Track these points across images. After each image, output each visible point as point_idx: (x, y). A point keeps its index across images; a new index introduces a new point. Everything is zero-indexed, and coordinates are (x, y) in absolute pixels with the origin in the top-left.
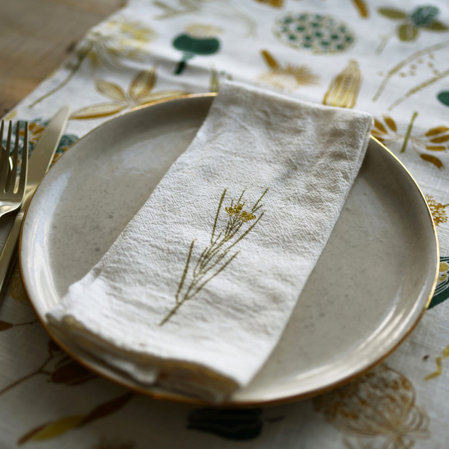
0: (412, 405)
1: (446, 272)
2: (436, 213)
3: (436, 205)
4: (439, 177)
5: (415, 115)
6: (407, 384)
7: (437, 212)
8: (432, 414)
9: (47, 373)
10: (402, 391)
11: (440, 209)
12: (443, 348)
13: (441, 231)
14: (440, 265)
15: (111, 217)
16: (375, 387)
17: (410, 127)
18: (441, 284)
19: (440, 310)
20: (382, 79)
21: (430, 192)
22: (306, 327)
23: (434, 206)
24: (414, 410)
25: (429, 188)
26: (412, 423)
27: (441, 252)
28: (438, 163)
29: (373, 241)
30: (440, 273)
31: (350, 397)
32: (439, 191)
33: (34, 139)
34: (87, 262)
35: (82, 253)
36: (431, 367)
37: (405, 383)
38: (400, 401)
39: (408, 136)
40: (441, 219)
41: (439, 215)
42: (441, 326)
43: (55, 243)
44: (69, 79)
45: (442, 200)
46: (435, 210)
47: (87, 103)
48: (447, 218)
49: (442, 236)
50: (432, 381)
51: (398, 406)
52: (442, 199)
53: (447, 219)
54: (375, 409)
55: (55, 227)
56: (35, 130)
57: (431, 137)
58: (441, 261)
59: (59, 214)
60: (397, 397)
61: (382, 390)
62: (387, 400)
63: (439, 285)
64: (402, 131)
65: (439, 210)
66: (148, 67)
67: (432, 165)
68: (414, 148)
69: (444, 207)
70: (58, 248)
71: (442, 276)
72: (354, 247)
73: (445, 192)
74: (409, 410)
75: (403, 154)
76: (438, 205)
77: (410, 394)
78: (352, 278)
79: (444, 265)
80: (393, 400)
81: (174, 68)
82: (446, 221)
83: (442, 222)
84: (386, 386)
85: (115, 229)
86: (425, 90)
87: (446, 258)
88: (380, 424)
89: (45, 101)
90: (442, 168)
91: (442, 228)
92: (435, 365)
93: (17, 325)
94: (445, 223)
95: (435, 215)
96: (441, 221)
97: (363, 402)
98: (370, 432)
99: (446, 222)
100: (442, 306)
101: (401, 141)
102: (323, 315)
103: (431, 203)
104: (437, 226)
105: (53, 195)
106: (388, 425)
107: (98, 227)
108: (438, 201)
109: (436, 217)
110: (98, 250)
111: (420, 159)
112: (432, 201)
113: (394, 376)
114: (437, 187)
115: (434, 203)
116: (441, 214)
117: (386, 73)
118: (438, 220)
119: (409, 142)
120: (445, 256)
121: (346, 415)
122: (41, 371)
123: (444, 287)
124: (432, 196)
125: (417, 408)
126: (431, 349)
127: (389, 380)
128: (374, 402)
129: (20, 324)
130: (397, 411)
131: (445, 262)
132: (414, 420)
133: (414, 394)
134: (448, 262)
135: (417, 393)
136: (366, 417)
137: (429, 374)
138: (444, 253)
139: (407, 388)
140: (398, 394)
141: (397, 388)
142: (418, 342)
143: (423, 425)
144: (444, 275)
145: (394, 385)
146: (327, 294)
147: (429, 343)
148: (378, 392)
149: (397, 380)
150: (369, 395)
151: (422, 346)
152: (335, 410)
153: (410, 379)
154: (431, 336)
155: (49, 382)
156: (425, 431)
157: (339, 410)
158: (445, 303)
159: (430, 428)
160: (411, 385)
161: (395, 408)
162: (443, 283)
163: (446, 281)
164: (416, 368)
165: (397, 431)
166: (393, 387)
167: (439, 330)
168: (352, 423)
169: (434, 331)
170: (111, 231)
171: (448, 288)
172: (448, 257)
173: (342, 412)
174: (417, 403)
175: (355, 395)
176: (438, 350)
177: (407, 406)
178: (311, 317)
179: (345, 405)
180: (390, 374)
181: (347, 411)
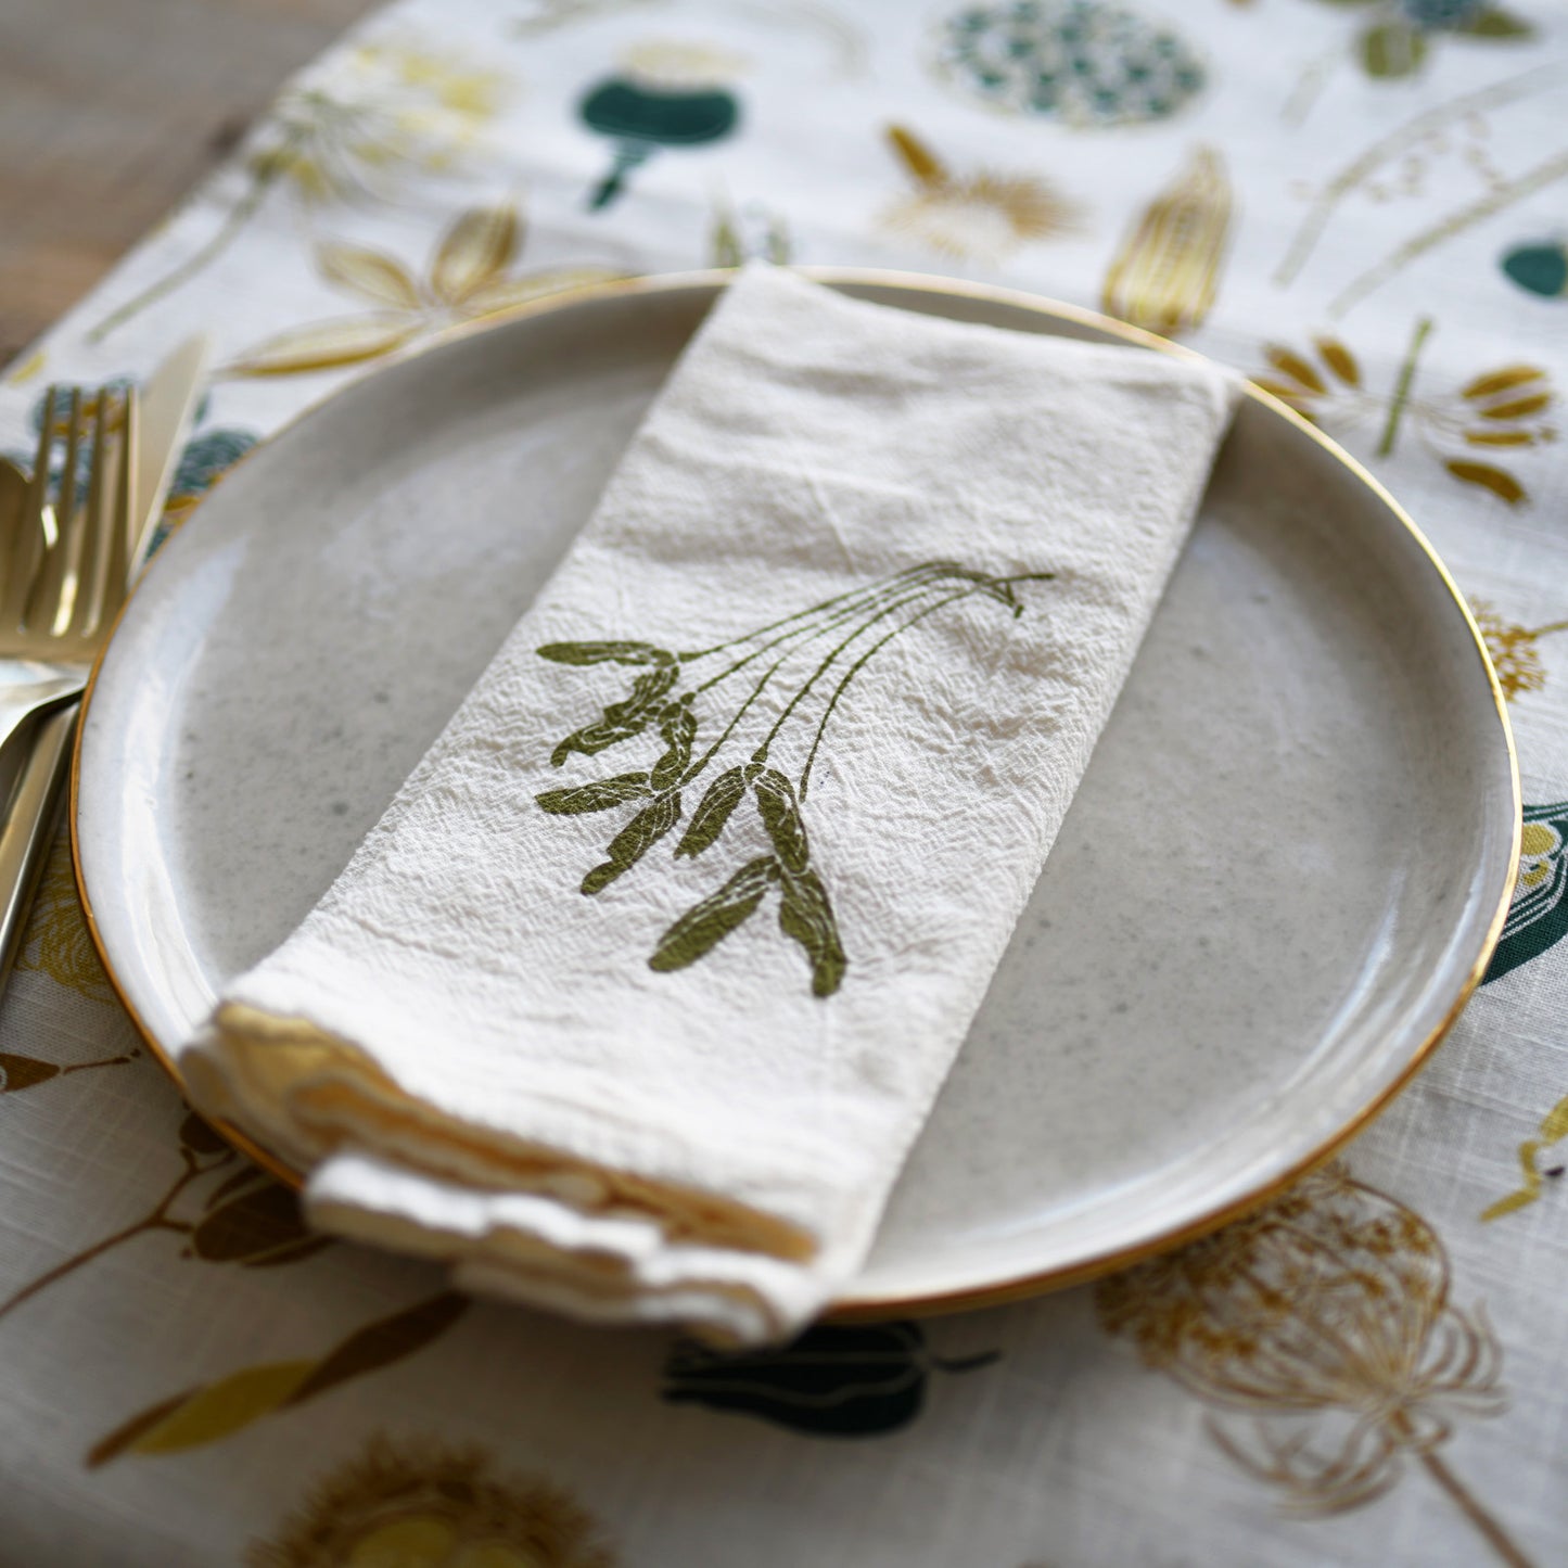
0: (1441, 1302)
1: (1545, 856)
2: (1507, 661)
3: (1505, 631)
4: (1512, 537)
5: (1424, 330)
6: (1422, 1234)
7: (1509, 656)
8: (1508, 1334)
9: (181, 1228)
10: (1403, 1257)
11: (1520, 644)
12: (1544, 1111)
13: (1524, 720)
14: (1525, 834)
15: (382, 698)
16: (1310, 1247)
17: (1407, 374)
18: (1531, 896)
19: (1528, 983)
20: (1303, 209)
21: (1483, 590)
22: (1067, 1050)
23: (1498, 634)
24: (1448, 1319)
25: (1479, 574)
26: (1441, 1367)
27: (1525, 788)
28: (1507, 489)
29: (1289, 755)
30: (1525, 858)
31: (1225, 1282)
32: (1513, 584)
34: (303, 851)
35: (287, 820)
36: (1502, 1177)
37: (1414, 1231)
38: (1398, 1295)
39: (1400, 402)
40: (1521, 679)
41: (1517, 667)
42: (1535, 1039)
43: (193, 791)
44: (223, 241)
45: (1525, 615)
46: (1504, 650)
47: (287, 316)
48: (1545, 673)
49: (1529, 736)
50: (1506, 1223)
51: (1394, 1308)
52: (1524, 611)
53: (1544, 677)
54: (1314, 1322)
57: (1484, 402)
58: (1525, 819)
60: (1388, 1279)
61: (1333, 1257)
62: (1357, 1290)
63: (1524, 900)
64: (1379, 384)
65: (1514, 651)
67: (1486, 497)
68: (1424, 443)
69: (1532, 637)
70: (205, 807)
71: (1532, 868)
72: (1223, 777)
73: (1535, 587)
74: (1430, 1323)
75: (1387, 461)
76: (1512, 633)
77: (1433, 1269)
78: (1219, 883)
79: (1539, 831)
80: (1373, 1287)
82: (1542, 686)
83: (1528, 691)
84: (1350, 1242)
85: (397, 740)
87: (1542, 807)
88: (1333, 1372)
90: (1521, 505)
91: (1528, 709)
93: (70, 1069)
94: (1536, 691)
95: (1503, 666)
96: (1524, 687)
97: (1272, 1299)
98: (1295, 1397)
99: (1540, 689)
100: (1533, 970)
101: (1376, 420)
102: (1122, 1008)
103: (1489, 625)
104: (1512, 704)
106: (1360, 1374)
107: (338, 733)
108: (1511, 620)
109: (1505, 673)
110: (340, 809)
111: (1447, 480)
112: (1491, 619)
113: (1377, 1209)
114: (1509, 571)
115: (1500, 627)
116: (1523, 664)
117: (1317, 187)
118: (1511, 683)
119: (1407, 423)
120: (1540, 802)
121: (1214, 1343)
122: (157, 1220)
123: (1541, 905)
124: (1491, 601)
125: (1458, 1314)
126: (1501, 1115)
127: (1358, 1223)
128: (1310, 1297)
129: (82, 1067)
130: (1390, 1323)
131: (1544, 824)
132: (1449, 1355)
133: (1446, 1267)
134: (1551, 823)
135: (1455, 1263)
136: (1283, 1346)
137: (1495, 1199)
138: (1537, 791)
139: (1421, 1247)
140: (1391, 1269)
141: (1388, 1249)
142: (1456, 1093)
143: (1481, 1372)
144: (1537, 866)
145: (1378, 1239)
146: (1134, 937)
147: (1495, 1095)
148: (1321, 1264)
149: (1387, 1222)
150: (1290, 1275)
151: (1471, 1106)
152: (1175, 1328)
153: (1431, 1218)
154: (1498, 1070)
155: (186, 1254)
156: (1487, 1389)
157: (1190, 1326)
158: (1545, 959)
159: (1503, 1380)
160: (1433, 1237)
161: (1381, 1314)
162: (1536, 892)
163: (1545, 886)
164: (1451, 1180)
165: (1389, 1392)
166: (1372, 1247)
167: (1528, 1050)
168: (1235, 1368)
169: (1510, 1054)
170: (384, 746)
171: (1553, 910)
172: (1550, 807)
173: (1199, 1334)
174: (1456, 1298)
175: (1243, 1273)
176: (1524, 1118)
177: (1422, 1308)
178: (1083, 1017)
179: (1208, 1307)
180: (1360, 1202)
181: (1216, 1328)
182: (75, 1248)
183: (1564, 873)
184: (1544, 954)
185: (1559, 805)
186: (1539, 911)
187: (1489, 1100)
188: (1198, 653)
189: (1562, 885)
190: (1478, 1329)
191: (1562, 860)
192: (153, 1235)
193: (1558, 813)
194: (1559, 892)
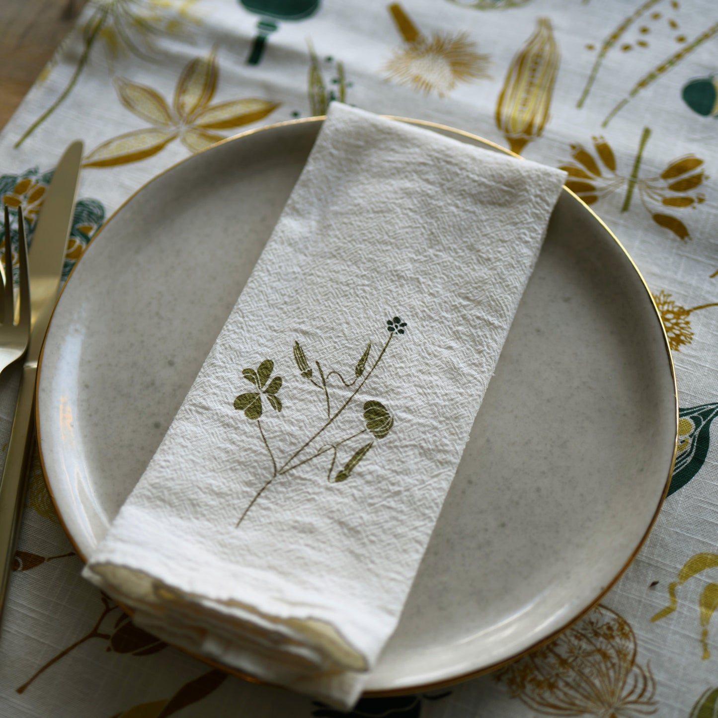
0: (633, 662)
1: (687, 436)
2: (676, 327)
3: (676, 310)
4: (681, 256)
5: (647, 133)
6: (626, 628)
7: (677, 324)
8: (659, 677)
9: (106, 637)
10: (618, 641)
11: (682, 317)
12: (680, 567)
13: (682, 361)
14: (680, 421)
15: (171, 364)
16: (580, 637)
17: (638, 160)
18: (680, 456)
19: (677, 502)
20: (592, 57)
21: (666, 286)
22: (479, 547)
23: (672, 312)
24: (635, 670)
25: (665, 278)
26: (632, 692)
27: (679, 404)
28: (679, 229)
29: (578, 387)
30: (679, 437)
31: (545, 656)
32: (681, 283)
33: (31, 212)
34: (142, 448)
35: (134, 431)
36: (661, 600)
37: (623, 628)
38: (615, 660)
39: (634, 179)
40: (682, 338)
41: (679, 330)
42: (678, 530)
43: (90, 416)
44: (73, 82)
45: (685, 301)
46: (674, 321)
47: (110, 133)
48: (692, 334)
49: (683, 369)
50: (661, 622)
51: (613, 665)
52: (685, 298)
53: (692, 336)
54: (581, 673)
55: (87, 386)
56: (30, 192)
57: (672, 181)
58: (680, 416)
59: (89, 362)
60: (612, 652)
61: (589, 641)
62: (598, 657)
63: (676, 460)
64: (624, 170)
65: (680, 321)
66: (202, 53)
67: (671, 234)
68: (644, 202)
69: (688, 313)
71: (681, 442)
72: (548, 401)
73: (690, 285)
74: (628, 672)
75: (626, 214)
76: (679, 311)
77: (631, 646)
78: (546, 458)
79: (686, 422)
80: (605, 656)
81: (246, 53)
82: (692, 341)
83: (685, 344)
84: (596, 634)
85: (179, 386)
86: (663, 79)
87: (688, 409)
88: (588, 698)
89: (39, 131)
90: (686, 239)
91: (684, 355)
92: (668, 595)
93: (50, 559)
94: (688, 344)
95: (674, 331)
96: (683, 342)
97: (563, 662)
99: (690, 343)
100: (679, 495)
101: (623, 189)
102: (503, 525)
103: (668, 306)
104: (677, 352)
105: (76, 330)
106: (598, 698)
107: (153, 384)
108: (679, 303)
109: (675, 334)
110: (157, 426)
111: (653, 222)
112: (669, 303)
113: (608, 617)
114: (679, 277)
115: (673, 307)
116: (682, 328)
117: (598, 46)
118: (678, 340)
119: (636, 190)
120: (687, 407)
121: (539, 684)
122: (94, 634)
123: (684, 461)
124: (670, 293)
125: (640, 667)
126: (662, 569)
127: (600, 625)
128: (579, 661)
129: (55, 558)
130: (611, 673)
131: (687, 418)
132: (635, 686)
133: (636, 644)
134: (691, 418)
135: (639, 642)
136: (567, 684)
137: (657, 611)
138: (686, 400)
139: (625, 636)
140: (613, 646)
141: (613, 637)
142: (644, 558)
143: (648, 694)
144: (684, 441)
145: (608, 632)
146: (509, 489)
147: (660, 560)
148: (584, 645)
149: (612, 623)
150: (571, 651)
151: (649, 564)
152: (523, 679)
153: (630, 621)
154: (662, 546)
155: (109, 650)
156: (649, 703)
157: (529, 678)
158: (685, 489)
159: (657, 698)
160: (631, 631)
161: (608, 669)
162: (682, 455)
163: (686, 451)
164: (640, 601)
165: (610, 706)
166: (605, 636)
167: (675, 536)
168: (547, 695)
169: (667, 538)
170: (174, 390)
171: (690, 463)
172: (691, 409)
173: (533, 680)
174: (639, 660)
175: (552, 651)
176: (671, 570)
177: (625, 665)
178: (486, 530)
179: (537, 668)
180: (602, 614)
181: (540, 678)
182: (61, 648)
183: (695, 444)
184: (684, 487)
185: (695, 408)
186: (683, 464)
187: (657, 562)
188: (538, 331)
189: (694, 450)
190: (647, 674)
191: (695, 437)
192: (93, 640)
193: (695, 412)
194: (692, 454)
